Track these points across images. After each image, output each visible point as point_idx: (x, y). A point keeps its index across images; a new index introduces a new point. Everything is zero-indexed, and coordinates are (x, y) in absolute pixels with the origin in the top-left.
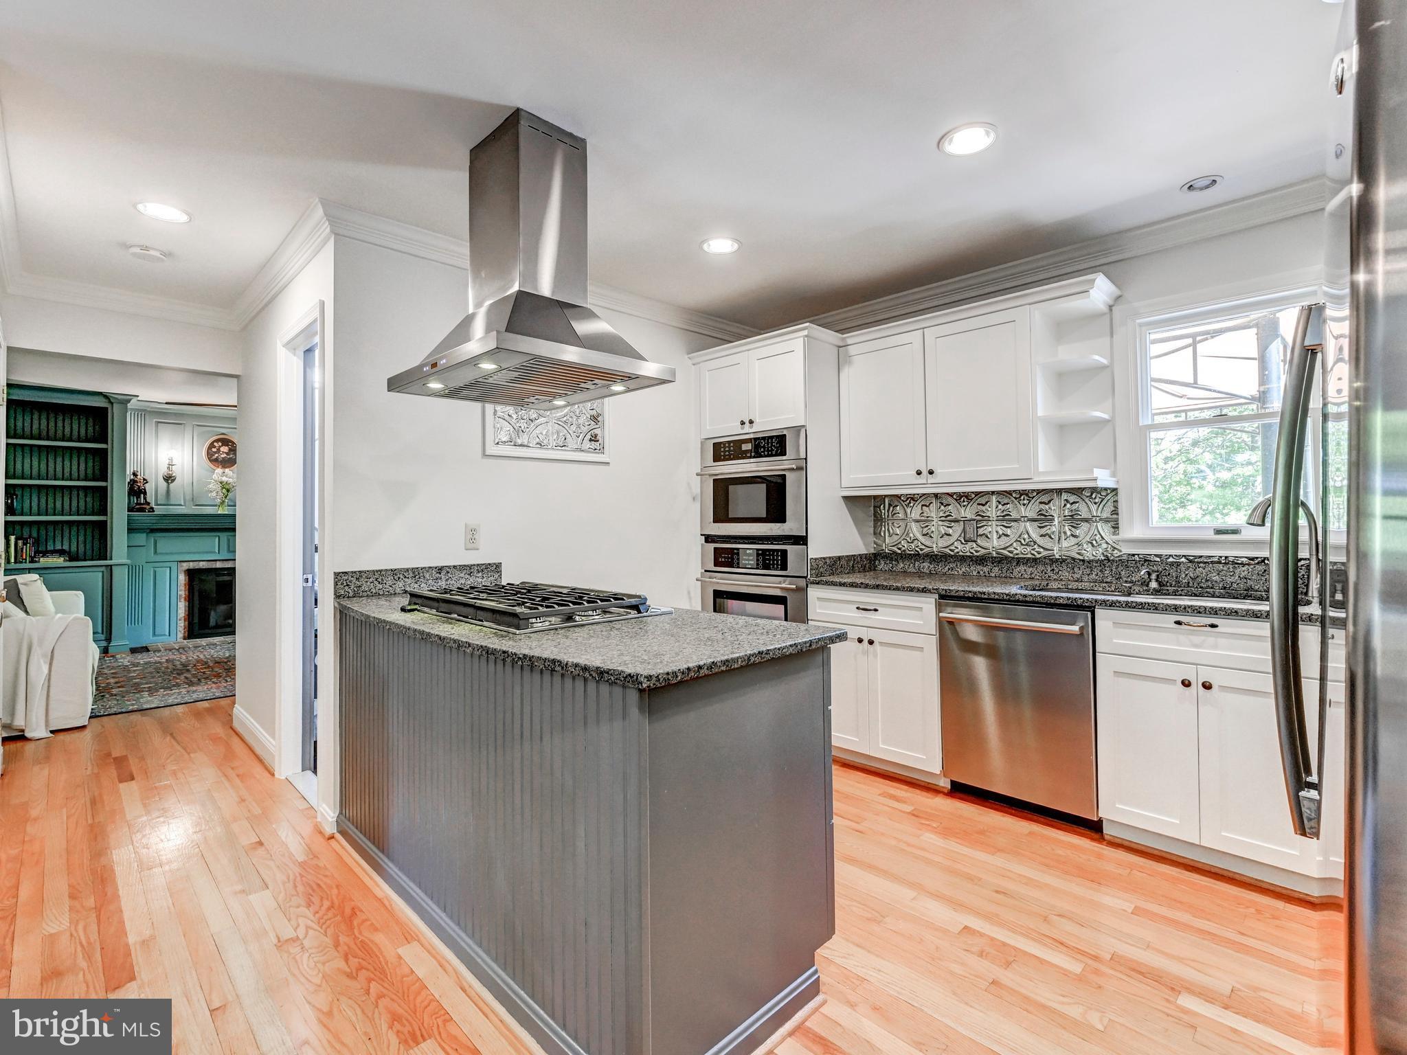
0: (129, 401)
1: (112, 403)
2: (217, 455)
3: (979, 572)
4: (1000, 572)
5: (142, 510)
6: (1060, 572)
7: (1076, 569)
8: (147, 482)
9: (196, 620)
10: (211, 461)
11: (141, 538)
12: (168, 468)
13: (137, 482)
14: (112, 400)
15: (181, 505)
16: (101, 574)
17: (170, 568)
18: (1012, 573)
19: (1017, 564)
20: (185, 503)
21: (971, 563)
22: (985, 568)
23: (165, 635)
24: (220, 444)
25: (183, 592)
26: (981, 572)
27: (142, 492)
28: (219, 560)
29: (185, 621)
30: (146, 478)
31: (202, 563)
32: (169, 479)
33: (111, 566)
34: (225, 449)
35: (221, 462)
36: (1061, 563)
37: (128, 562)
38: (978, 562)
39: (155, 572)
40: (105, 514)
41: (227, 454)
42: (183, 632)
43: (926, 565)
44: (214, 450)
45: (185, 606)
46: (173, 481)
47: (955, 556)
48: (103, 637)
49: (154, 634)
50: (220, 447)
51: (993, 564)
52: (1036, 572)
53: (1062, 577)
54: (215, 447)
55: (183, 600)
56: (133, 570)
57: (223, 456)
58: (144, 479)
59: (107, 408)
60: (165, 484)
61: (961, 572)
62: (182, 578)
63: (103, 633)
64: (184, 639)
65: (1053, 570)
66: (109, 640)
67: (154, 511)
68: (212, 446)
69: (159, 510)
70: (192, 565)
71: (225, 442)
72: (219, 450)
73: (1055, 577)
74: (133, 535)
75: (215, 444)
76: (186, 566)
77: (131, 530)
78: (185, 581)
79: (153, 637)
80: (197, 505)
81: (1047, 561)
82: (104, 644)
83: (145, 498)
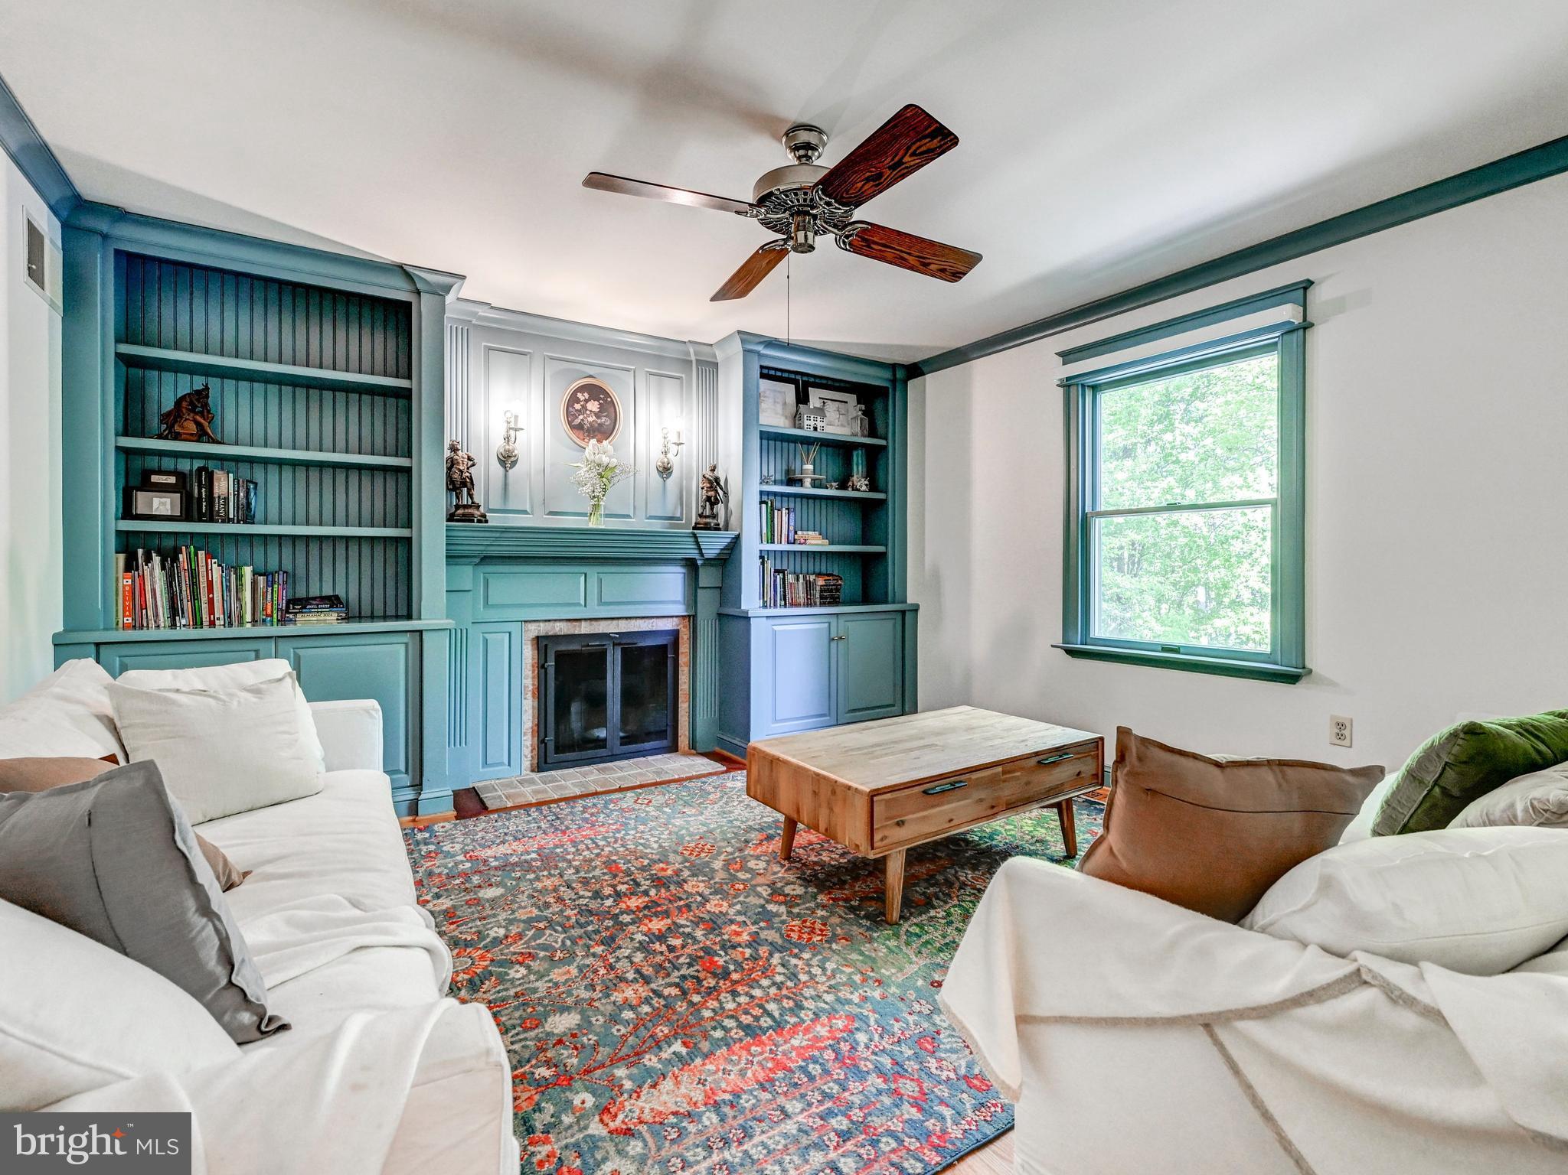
0: (448, 289)
1: (419, 293)
2: (581, 417)
5: (468, 518)
8: (473, 465)
9: (551, 737)
10: (573, 427)
11: (466, 575)
12: (507, 439)
13: (458, 463)
14: (419, 286)
15: (525, 512)
16: (402, 648)
17: (510, 633)
20: (532, 507)
23: (502, 764)
24: (587, 396)
25: (530, 682)
27: (464, 484)
28: (585, 620)
29: (533, 737)
30: (472, 456)
31: (558, 624)
32: (507, 460)
33: (421, 632)
34: (593, 406)
35: (588, 430)
37: (450, 623)
39: (486, 641)
40: (409, 525)
41: (598, 415)
42: (529, 756)
44: (578, 406)
45: (533, 708)
46: (514, 463)
48: (406, 780)
49: (485, 763)
50: (587, 401)
54: (578, 401)
55: (529, 695)
56: (458, 639)
57: (590, 419)
58: (469, 459)
59: (410, 304)
60: (502, 469)
62: (529, 654)
63: (407, 772)
64: (533, 771)
66: (418, 785)
67: (486, 522)
68: (573, 399)
69: (494, 520)
70: (544, 629)
71: (596, 392)
72: (584, 407)
74: (454, 567)
75: (579, 395)
76: (534, 630)
77: (452, 558)
78: (533, 659)
79: (483, 767)
80: (551, 513)
82: (409, 795)
83: (470, 495)
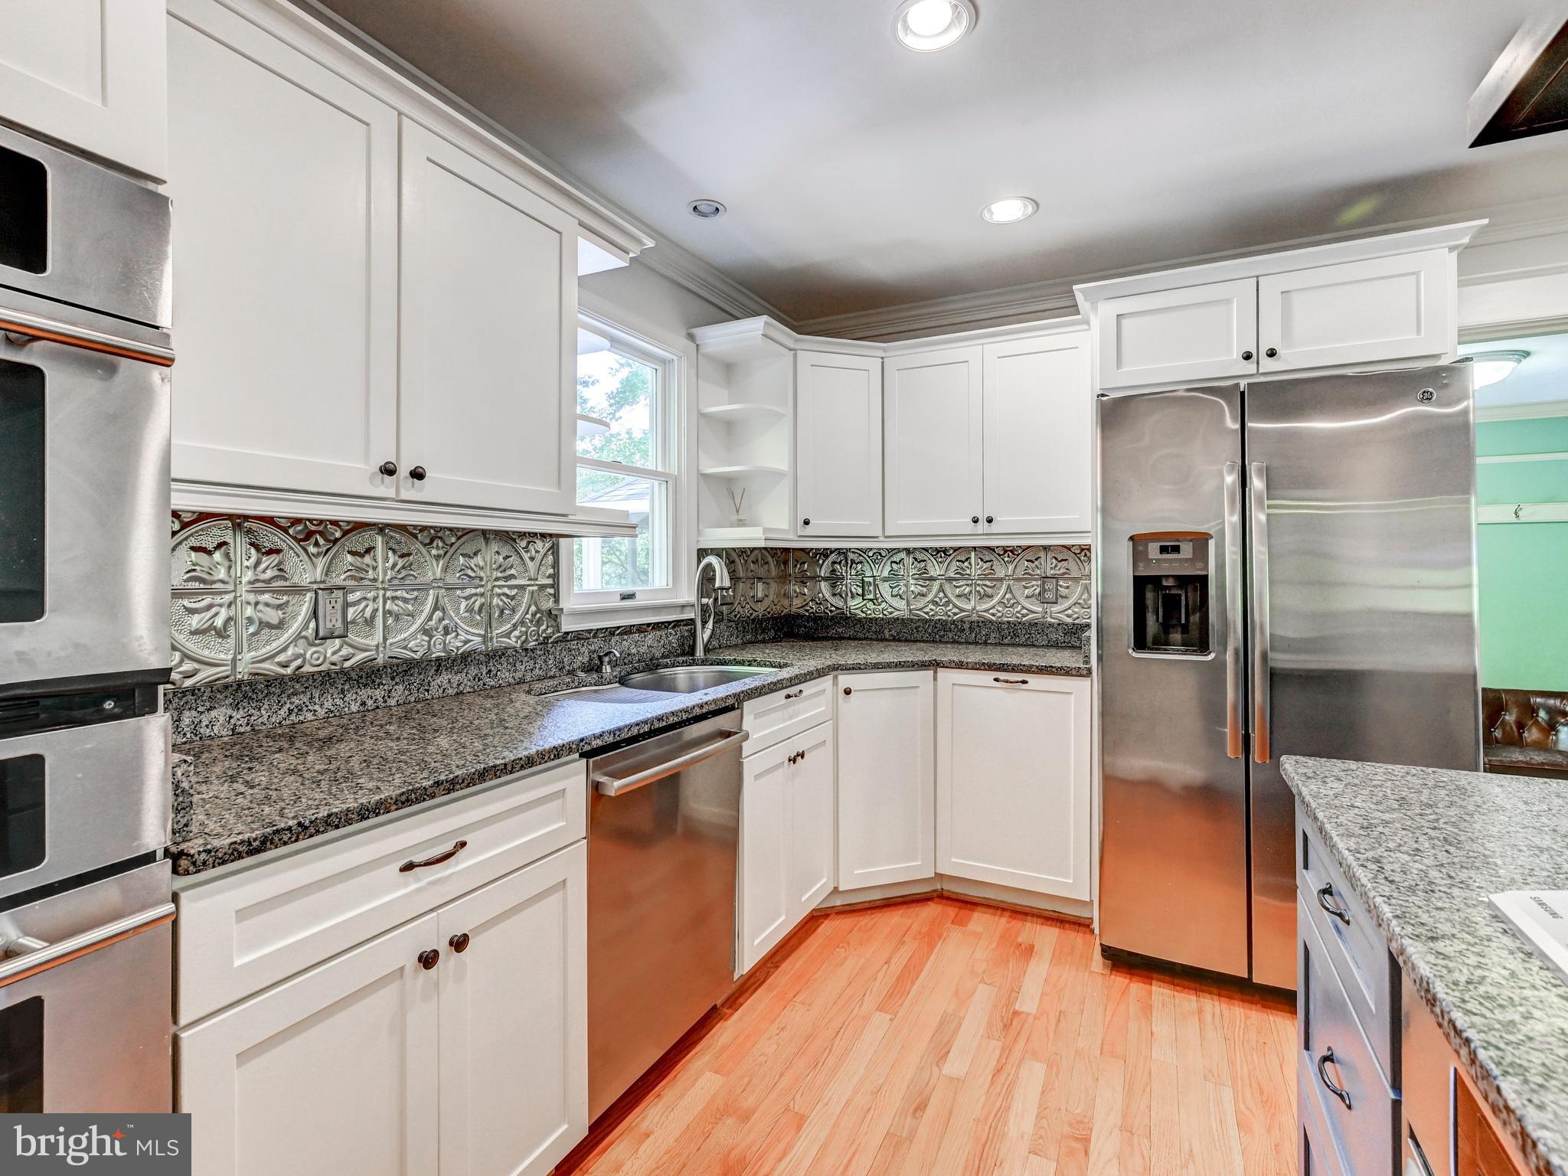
3: (363, 704)
4: (407, 692)
6: (499, 673)
7: (518, 664)
18: (428, 691)
19: (437, 671)
21: (346, 687)
22: (377, 692)
26: (370, 702)
36: (501, 658)
38: (363, 681)
43: (220, 714)
47: (296, 678)
51: (393, 679)
52: (465, 681)
53: (501, 682)
61: (321, 713)
65: (490, 671)
73: (493, 683)
81: (482, 658)
